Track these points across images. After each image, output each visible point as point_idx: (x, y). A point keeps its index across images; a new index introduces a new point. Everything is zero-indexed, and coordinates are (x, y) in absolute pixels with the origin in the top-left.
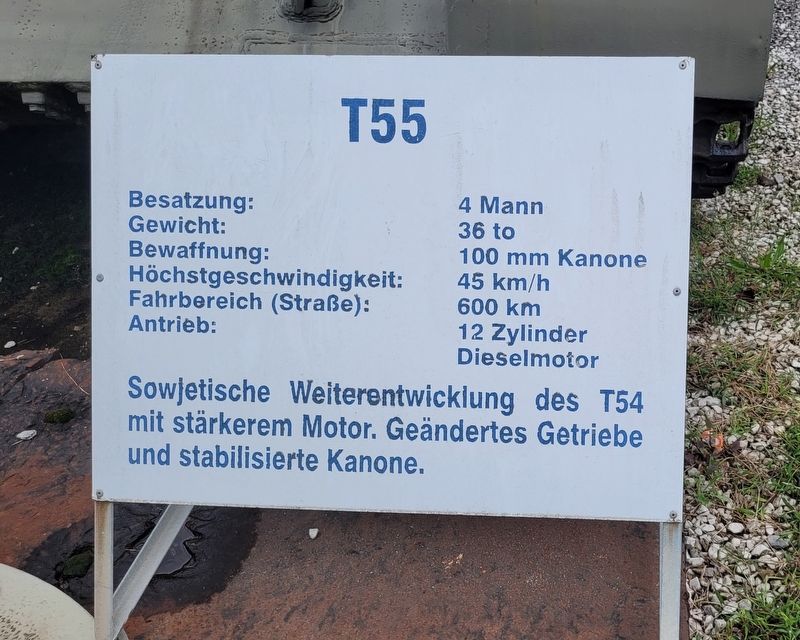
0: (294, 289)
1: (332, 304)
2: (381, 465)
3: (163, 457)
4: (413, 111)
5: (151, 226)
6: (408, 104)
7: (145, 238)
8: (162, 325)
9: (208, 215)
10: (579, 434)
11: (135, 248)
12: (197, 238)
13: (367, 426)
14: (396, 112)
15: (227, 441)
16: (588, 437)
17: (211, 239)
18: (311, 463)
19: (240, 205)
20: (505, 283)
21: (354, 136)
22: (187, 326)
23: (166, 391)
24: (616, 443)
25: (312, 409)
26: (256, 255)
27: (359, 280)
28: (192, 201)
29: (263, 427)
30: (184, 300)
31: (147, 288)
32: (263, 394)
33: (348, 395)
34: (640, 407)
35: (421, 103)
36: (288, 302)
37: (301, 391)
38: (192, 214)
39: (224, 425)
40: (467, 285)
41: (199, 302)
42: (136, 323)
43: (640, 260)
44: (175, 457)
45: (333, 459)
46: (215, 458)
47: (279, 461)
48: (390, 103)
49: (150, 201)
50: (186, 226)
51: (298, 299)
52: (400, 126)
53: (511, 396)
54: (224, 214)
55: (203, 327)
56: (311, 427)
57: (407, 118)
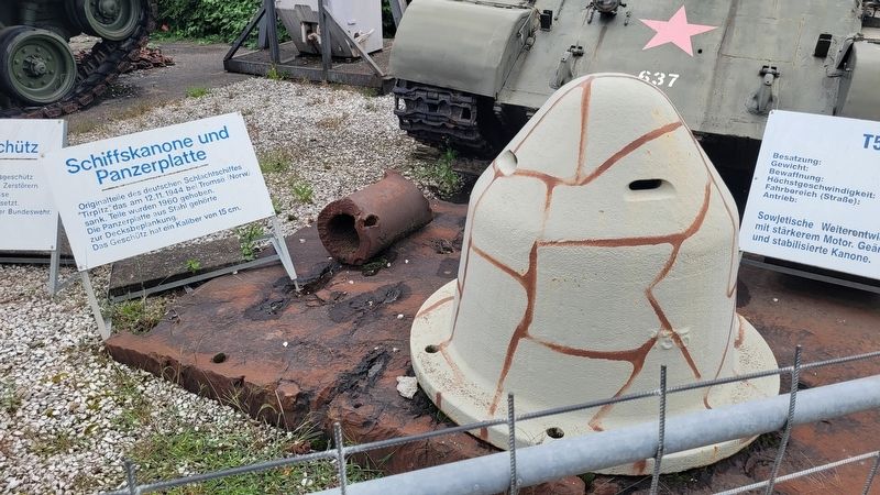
0: (831, 193)
1: (845, 200)
2: (853, 257)
3: (767, 240)
5: (780, 165)
7: (777, 168)
8: (776, 197)
9: (802, 164)
11: (772, 171)
12: (797, 171)
13: (850, 243)
15: (793, 239)
17: (801, 172)
18: (825, 251)
19: (816, 163)
21: (866, 146)
22: (786, 198)
23: (773, 218)
25: (829, 233)
26: (818, 179)
27: (857, 193)
28: (798, 159)
29: (808, 236)
30: (786, 190)
32: (810, 225)
33: (845, 231)
36: (827, 196)
37: (825, 227)
38: (797, 163)
39: (793, 233)
41: (792, 192)
42: (766, 195)
44: (771, 240)
45: (834, 252)
46: (788, 244)
47: (812, 248)
49: (781, 157)
50: (793, 167)
51: (832, 196)
54: (809, 165)
55: (792, 199)
56: (827, 239)
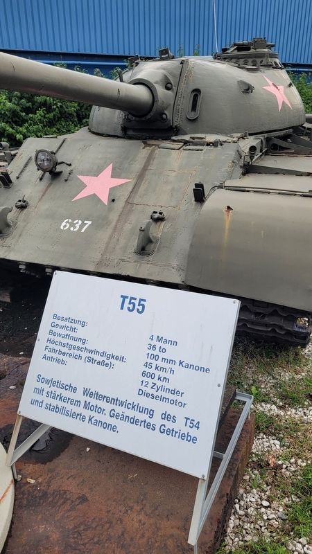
0: (92, 356)
1: (103, 363)
2: (106, 426)
3: (40, 404)
4: (142, 303)
5: (57, 326)
6: (141, 300)
7: (55, 330)
8: (52, 359)
9: (73, 325)
10: (174, 433)
11: (51, 332)
12: (69, 332)
13: (104, 410)
14: (137, 302)
15: (60, 404)
16: (177, 434)
17: (72, 334)
18: (83, 419)
19: (83, 324)
20: (159, 368)
21: (122, 308)
22: (58, 361)
23: (47, 382)
24: (187, 440)
25: (88, 399)
26: (84, 341)
27: (113, 357)
28: (70, 320)
29: (72, 402)
30: (60, 352)
31: (51, 346)
32: (74, 390)
33: (100, 397)
34: (198, 428)
35: (145, 301)
36: (90, 360)
37: (87, 392)
38: (69, 324)
39: (61, 398)
40: (146, 366)
41: (64, 354)
42: (44, 357)
43: (207, 370)
44: (44, 406)
45: (90, 419)
46: (55, 409)
47: (74, 415)
48: (135, 299)
49: (59, 318)
50: (67, 328)
51: (93, 359)
52: (137, 307)
53: (153, 411)
54: (78, 326)
55: (63, 362)
56: (87, 405)
57: (139, 305)
